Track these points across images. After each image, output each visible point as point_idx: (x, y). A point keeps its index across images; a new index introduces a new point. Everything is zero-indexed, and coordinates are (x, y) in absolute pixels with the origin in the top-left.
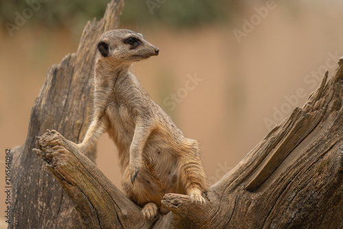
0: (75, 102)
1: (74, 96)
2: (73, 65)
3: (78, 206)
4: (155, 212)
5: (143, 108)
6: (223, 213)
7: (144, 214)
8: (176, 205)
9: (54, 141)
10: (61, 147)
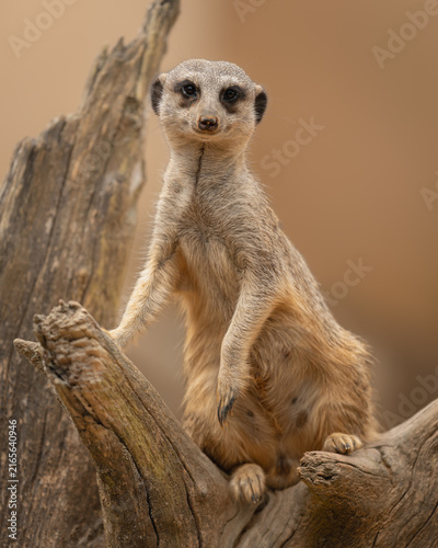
0: (74, 227)
1: (72, 212)
2: (71, 142)
3: (109, 473)
4: (263, 486)
5: (260, 253)
6: (419, 497)
7: (236, 488)
8: (327, 478)
9: (77, 329)
10: (94, 342)
